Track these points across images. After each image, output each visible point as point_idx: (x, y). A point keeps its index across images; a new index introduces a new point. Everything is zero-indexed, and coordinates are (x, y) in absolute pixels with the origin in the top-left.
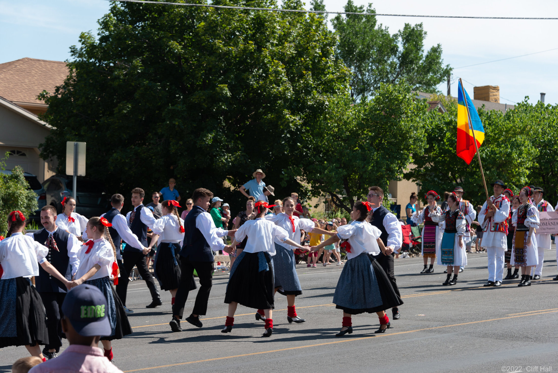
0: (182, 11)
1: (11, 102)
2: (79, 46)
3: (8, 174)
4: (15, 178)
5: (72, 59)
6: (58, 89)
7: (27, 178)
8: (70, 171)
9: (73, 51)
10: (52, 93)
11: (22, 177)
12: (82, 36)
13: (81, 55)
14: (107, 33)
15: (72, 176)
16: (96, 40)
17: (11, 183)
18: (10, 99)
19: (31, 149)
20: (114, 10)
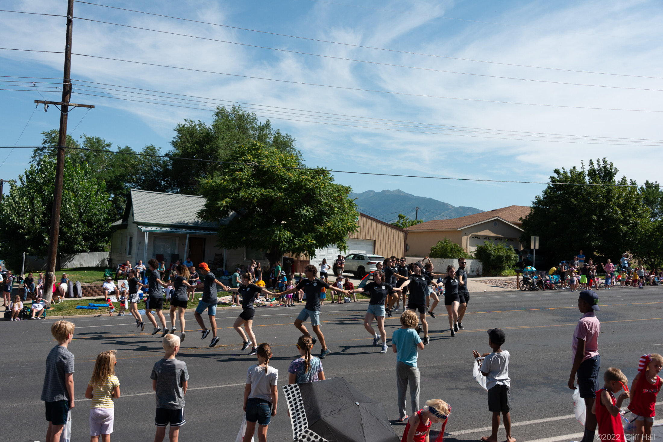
0: (577, 187)
1: (508, 222)
2: (535, 201)
3: (508, 248)
4: (510, 249)
5: (532, 206)
6: (526, 217)
7: (515, 250)
8: (532, 247)
9: (533, 203)
10: (524, 218)
11: (513, 249)
12: (536, 197)
13: (536, 204)
14: (546, 196)
15: (533, 250)
16: (542, 198)
17: (509, 251)
18: (508, 220)
19: (516, 239)
20: (549, 187)
